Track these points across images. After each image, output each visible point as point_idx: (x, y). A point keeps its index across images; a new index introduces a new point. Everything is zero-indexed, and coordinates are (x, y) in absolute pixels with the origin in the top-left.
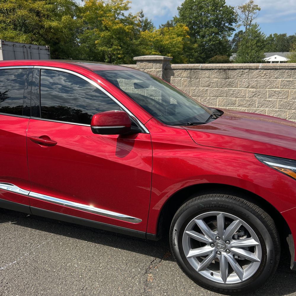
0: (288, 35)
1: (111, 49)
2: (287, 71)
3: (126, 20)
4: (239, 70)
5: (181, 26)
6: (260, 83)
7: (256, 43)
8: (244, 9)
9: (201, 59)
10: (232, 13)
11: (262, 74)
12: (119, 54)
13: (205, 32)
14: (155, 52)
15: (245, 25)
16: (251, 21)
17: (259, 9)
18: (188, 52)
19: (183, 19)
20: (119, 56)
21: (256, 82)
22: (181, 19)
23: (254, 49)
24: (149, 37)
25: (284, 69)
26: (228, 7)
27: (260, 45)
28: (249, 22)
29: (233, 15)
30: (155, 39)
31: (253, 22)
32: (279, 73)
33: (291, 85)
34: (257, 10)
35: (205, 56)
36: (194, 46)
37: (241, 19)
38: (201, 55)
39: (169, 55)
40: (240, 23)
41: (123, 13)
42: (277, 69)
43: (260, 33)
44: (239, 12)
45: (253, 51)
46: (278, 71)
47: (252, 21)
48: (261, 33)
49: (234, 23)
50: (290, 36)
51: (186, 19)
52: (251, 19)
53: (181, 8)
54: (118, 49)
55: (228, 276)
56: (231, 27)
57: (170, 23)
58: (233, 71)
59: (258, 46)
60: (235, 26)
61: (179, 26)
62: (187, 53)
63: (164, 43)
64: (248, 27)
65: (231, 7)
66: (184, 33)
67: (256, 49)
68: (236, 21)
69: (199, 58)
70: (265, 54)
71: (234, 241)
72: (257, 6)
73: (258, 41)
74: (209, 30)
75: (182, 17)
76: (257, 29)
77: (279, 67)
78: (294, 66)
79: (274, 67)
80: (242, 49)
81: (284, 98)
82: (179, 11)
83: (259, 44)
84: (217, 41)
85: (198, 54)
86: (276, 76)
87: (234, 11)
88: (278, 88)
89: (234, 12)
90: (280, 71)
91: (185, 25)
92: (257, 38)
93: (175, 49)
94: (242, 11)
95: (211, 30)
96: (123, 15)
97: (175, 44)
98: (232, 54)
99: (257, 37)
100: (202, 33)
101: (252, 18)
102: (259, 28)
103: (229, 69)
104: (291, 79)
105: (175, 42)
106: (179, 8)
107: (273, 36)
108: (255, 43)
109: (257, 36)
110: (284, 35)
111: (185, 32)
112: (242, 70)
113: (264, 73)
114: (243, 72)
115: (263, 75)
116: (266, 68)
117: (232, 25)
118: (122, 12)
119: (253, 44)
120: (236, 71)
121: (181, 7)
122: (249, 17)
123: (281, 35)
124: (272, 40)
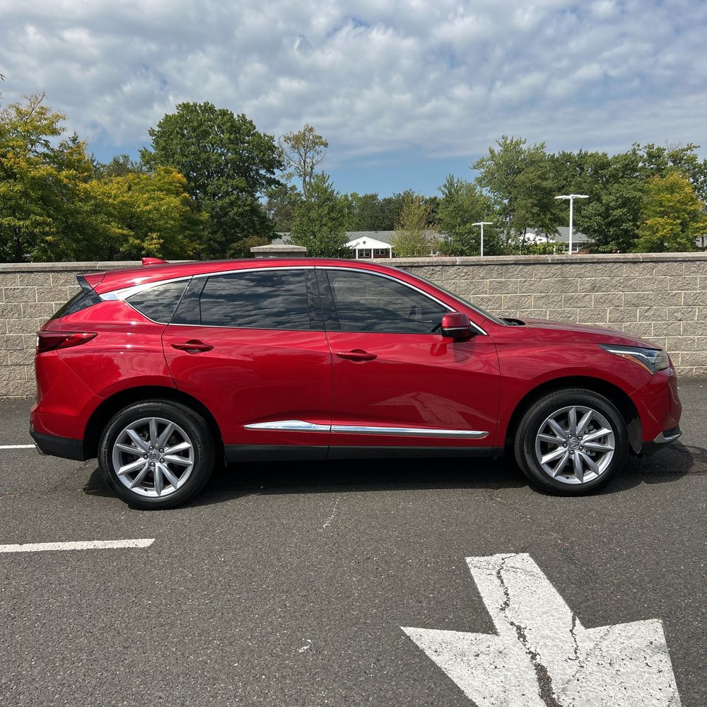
0: (380, 198)
1: (28, 222)
2: (496, 267)
3: (56, 157)
4: (428, 268)
5: (168, 172)
6: (459, 286)
7: (328, 213)
8: (296, 143)
9: (216, 245)
10: (272, 148)
11: (462, 272)
12: (47, 234)
13: (219, 187)
14: (119, 228)
15: (300, 176)
16: (312, 168)
17: (326, 145)
18: (189, 230)
19: (167, 156)
20: (49, 238)
21: (453, 286)
22: (162, 156)
23: (325, 225)
24: (104, 194)
25: (492, 265)
26: (262, 135)
27: (335, 216)
28: (310, 169)
29: (273, 153)
30: (118, 200)
31: (317, 170)
32: (485, 271)
33: (503, 288)
34: (322, 147)
35: (224, 239)
36: (201, 216)
37: (292, 163)
38: (216, 236)
39: (154, 237)
40: (290, 170)
41: (46, 141)
42: (483, 265)
43: (333, 191)
44: (286, 147)
45: (325, 229)
46: (484, 267)
47: (315, 167)
48: (335, 193)
49: (278, 168)
50: (385, 200)
51: (173, 158)
52: (311, 164)
53: (158, 132)
54: (44, 223)
55: (583, 476)
56: (273, 177)
57: (121, 161)
58: (418, 269)
59: (333, 219)
60: (282, 177)
61: (162, 173)
62: (187, 232)
63: (139, 210)
64: (307, 179)
65: (268, 136)
66: (175, 187)
67: (330, 225)
68: (281, 166)
69: (212, 242)
70: (348, 234)
71: (586, 436)
72: (321, 137)
73: (332, 209)
74: (226, 183)
75: (163, 152)
76: (327, 184)
77: (486, 261)
78: (505, 261)
79: (478, 261)
80: (301, 224)
81: (496, 307)
82: (154, 138)
83: (333, 215)
84: (245, 205)
85: (210, 235)
86: (481, 275)
87: (276, 144)
88: (486, 293)
89: (274, 146)
90: (487, 267)
91: (176, 170)
92: (331, 204)
93: (166, 223)
94: (293, 147)
95: (231, 182)
96: (46, 144)
97: (166, 211)
98: (282, 234)
99: (328, 199)
100: (213, 187)
101: (314, 162)
102: (330, 182)
103: (412, 267)
104: (503, 280)
105: (165, 207)
106: (153, 131)
107: (350, 198)
108: (326, 212)
109: (327, 197)
110: (374, 197)
111: (178, 185)
112: (432, 268)
113: (465, 271)
114: (433, 270)
115: (463, 274)
116: (466, 264)
117: (274, 174)
118: (43, 137)
119: (323, 214)
120: (423, 269)
121: (157, 129)
122: (308, 160)
123: (366, 197)
124: (350, 207)
